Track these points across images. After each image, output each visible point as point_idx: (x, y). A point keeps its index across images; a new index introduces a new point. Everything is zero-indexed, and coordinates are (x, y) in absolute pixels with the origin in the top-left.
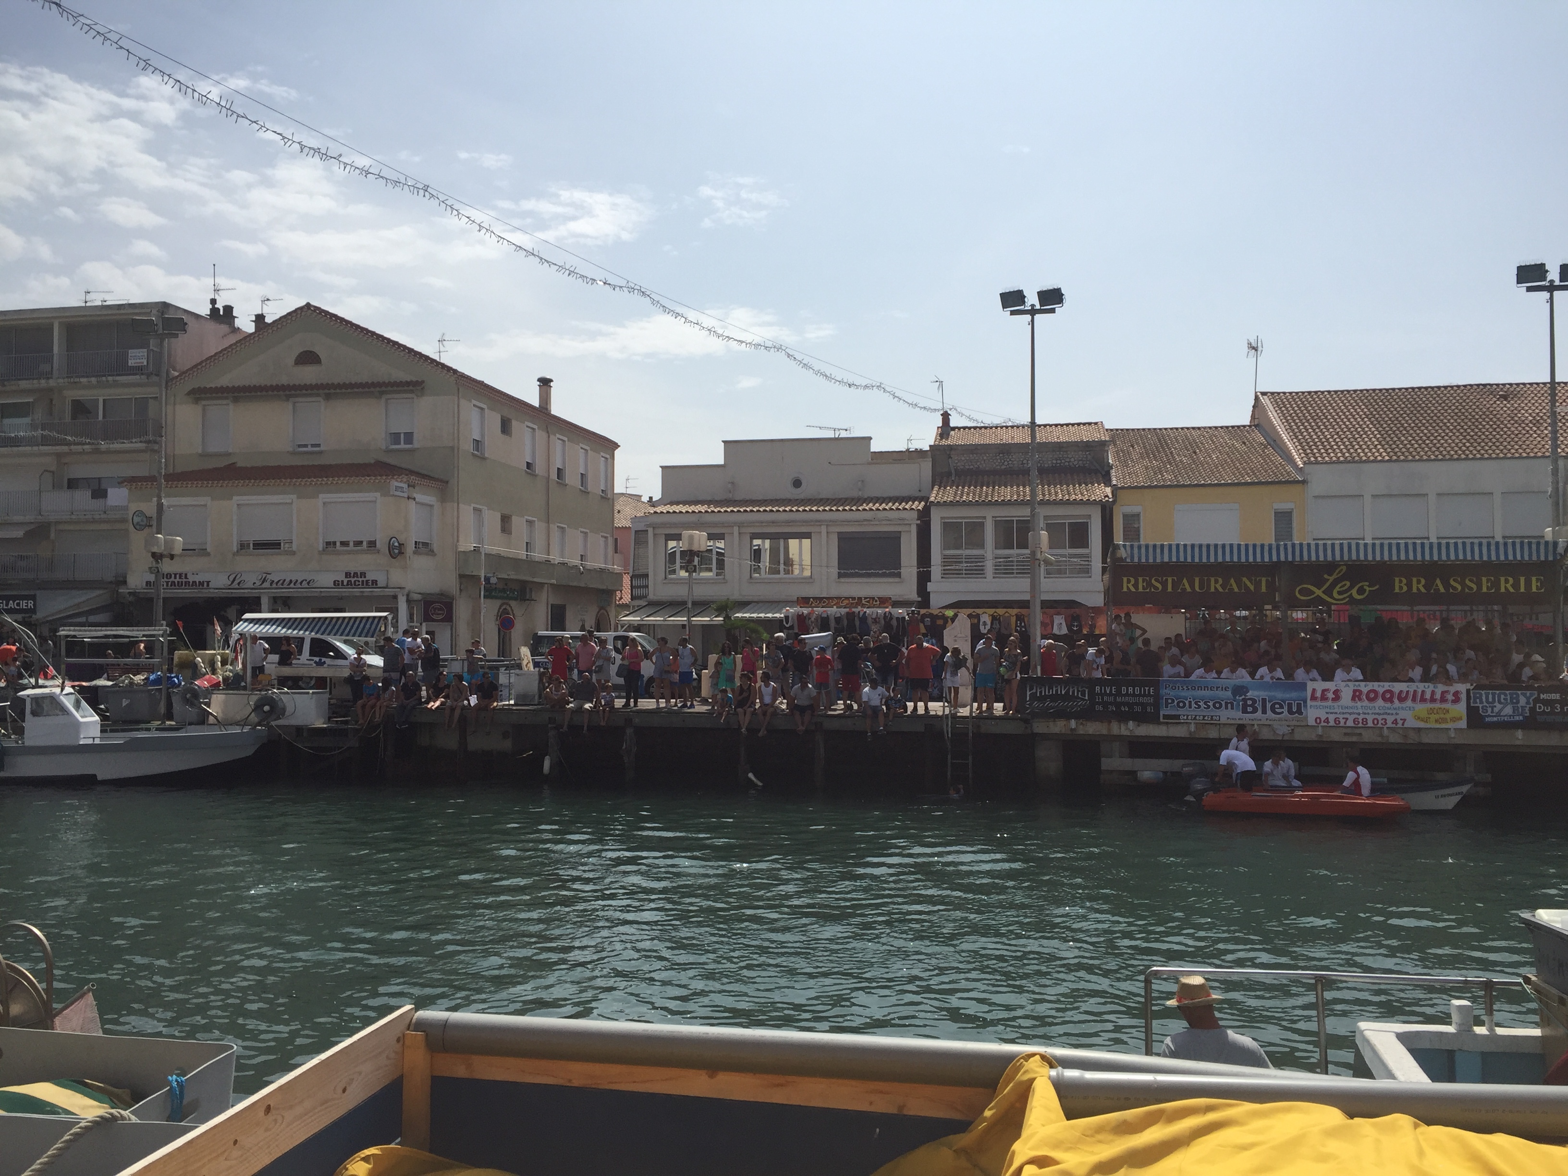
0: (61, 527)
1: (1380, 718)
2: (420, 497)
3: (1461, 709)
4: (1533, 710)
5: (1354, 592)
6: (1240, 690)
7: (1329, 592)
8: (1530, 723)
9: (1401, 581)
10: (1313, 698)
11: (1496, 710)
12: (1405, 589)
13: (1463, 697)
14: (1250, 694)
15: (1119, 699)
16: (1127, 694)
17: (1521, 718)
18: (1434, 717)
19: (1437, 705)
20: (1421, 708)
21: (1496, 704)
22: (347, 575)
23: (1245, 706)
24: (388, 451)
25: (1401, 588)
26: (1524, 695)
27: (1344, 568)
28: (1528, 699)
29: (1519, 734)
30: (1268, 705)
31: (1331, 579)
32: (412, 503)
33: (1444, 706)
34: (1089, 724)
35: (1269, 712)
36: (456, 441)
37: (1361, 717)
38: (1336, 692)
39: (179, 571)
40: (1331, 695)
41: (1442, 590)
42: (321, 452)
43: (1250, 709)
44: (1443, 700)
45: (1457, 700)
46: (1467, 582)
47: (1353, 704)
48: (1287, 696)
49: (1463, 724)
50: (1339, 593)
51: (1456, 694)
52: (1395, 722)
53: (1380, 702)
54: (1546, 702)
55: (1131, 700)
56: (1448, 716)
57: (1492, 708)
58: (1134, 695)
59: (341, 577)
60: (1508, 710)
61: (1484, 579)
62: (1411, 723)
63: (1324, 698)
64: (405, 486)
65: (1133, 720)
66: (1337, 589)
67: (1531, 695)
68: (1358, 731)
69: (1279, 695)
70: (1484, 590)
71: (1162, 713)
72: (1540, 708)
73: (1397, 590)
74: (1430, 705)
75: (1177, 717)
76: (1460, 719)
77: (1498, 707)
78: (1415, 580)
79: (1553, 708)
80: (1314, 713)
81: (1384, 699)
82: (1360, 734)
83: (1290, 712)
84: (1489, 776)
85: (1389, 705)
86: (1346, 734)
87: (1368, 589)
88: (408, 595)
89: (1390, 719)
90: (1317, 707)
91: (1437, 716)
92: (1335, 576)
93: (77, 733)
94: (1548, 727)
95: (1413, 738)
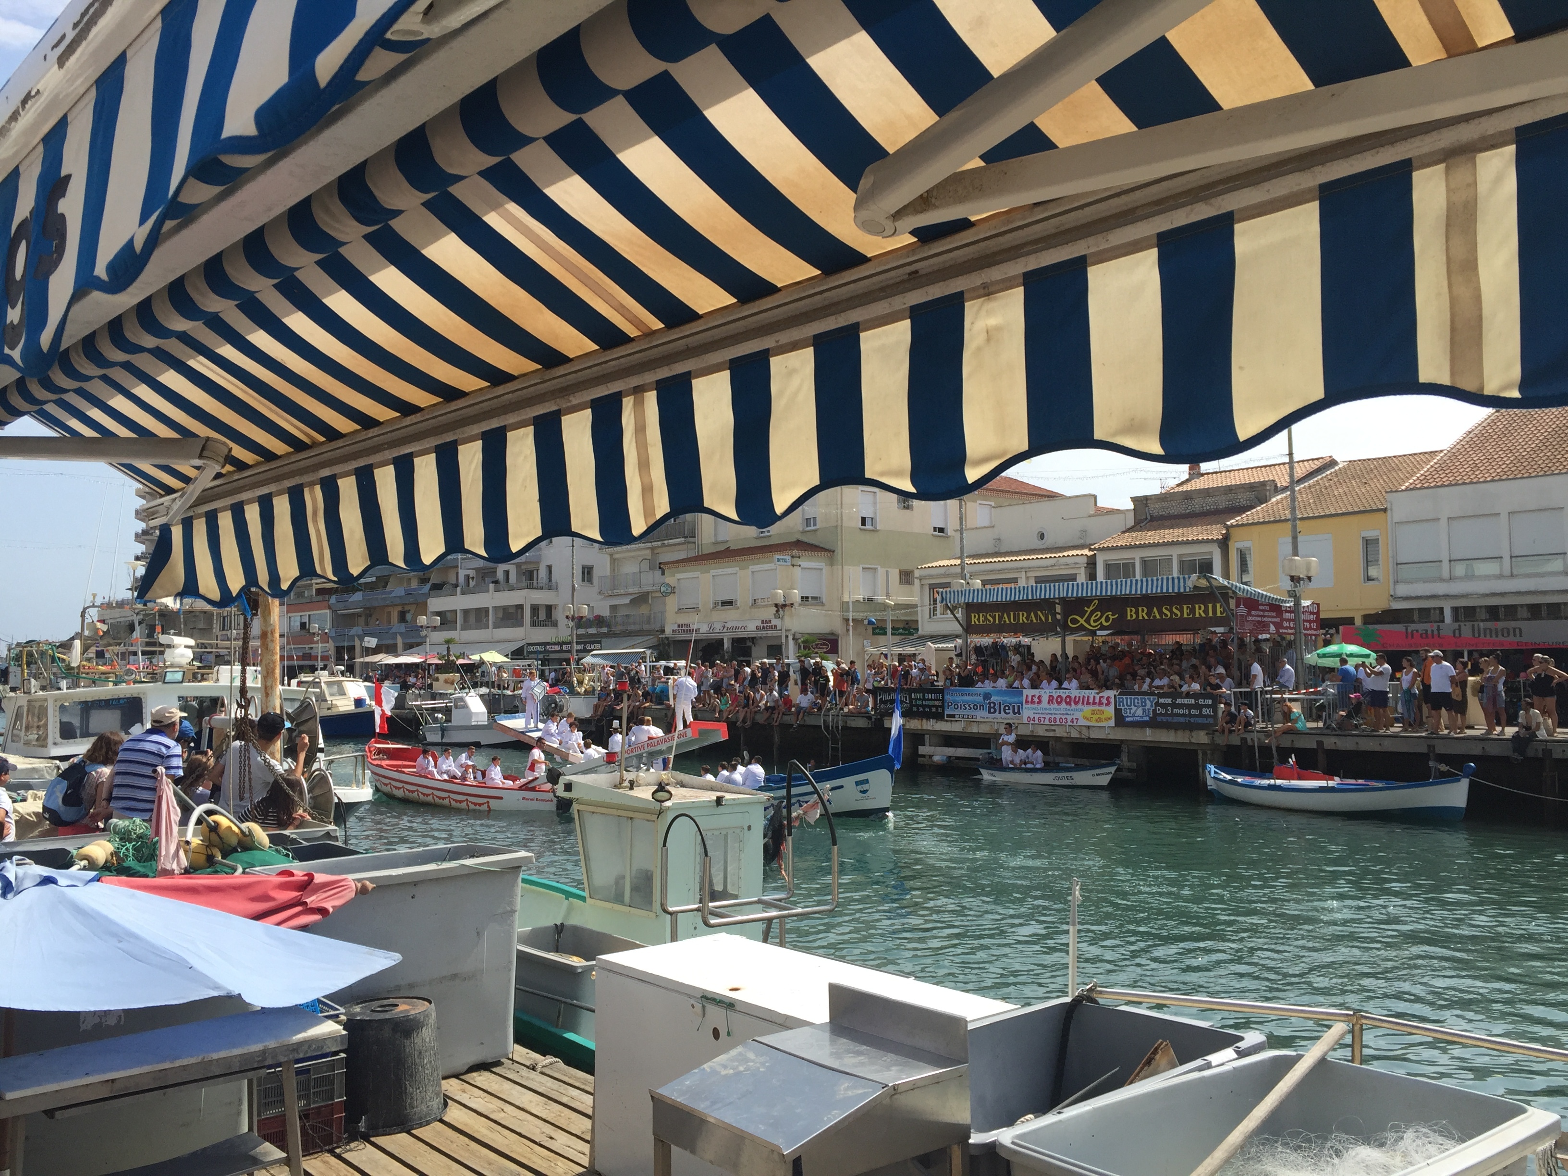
0: (654, 595)
1: (1063, 717)
2: (804, 564)
3: (1110, 711)
4: (1154, 711)
5: (1103, 620)
6: (987, 696)
7: (1088, 621)
8: (1154, 723)
9: (1131, 611)
10: (1027, 702)
11: (1132, 711)
12: (1134, 616)
13: (1112, 700)
14: (993, 699)
15: (924, 703)
16: (928, 700)
17: (1148, 718)
18: (1095, 717)
19: (1097, 708)
20: (1088, 709)
21: (1132, 707)
22: (763, 622)
23: (990, 708)
24: (804, 532)
25: (1131, 616)
26: (1149, 699)
27: (1096, 602)
28: (1152, 703)
29: (1148, 731)
30: (1002, 707)
31: (1089, 610)
32: (797, 570)
33: (1100, 708)
34: (912, 721)
35: (1002, 712)
36: (839, 522)
37: (1053, 717)
38: (1039, 697)
39: (686, 622)
40: (1036, 700)
41: (1158, 617)
42: (770, 536)
43: (992, 710)
44: (1101, 704)
45: (1108, 704)
46: (1174, 610)
47: (1048, 707)
48: (1012, 700)
49: (1112, 723)
50: (1095, 621)
51: (1108, 698)
52: (1072, 721)
53: (1064, 705)
54: (1164, 706)
55: (931, 703)
56: (1103, 717)
57: (1130, 709)
58: (931, 700)
59: (759, 624)
60: (1140, 712)
61: (1185, 607)
62: (1083, 722)
63: (1033, 702)
64: (788, 558)
65: (933, 718)
66: (1093, 618)
67: (1154, 699)
68: (1053, 728)
69: (1008, 699)
70: (1185, 616)
71: (946, 713)
72: (1160, 710)
73: (1129, 618)
74: (1092, 708)
75: (954, 716)
76: (1110, 719)
77: (1134, 708)
78: (1140, 609)
79: (1167, 710)
80: (1028, 712)
81: (1067, 703)
82: (1054, 730)
83: (1014, 713)
84: (1135, 764)
85: (1068, 707)
86: (1046, 730)
87: (1111, 617)
88: (794, 635)
89: (1069, 718)
90: (1029, 709)
91: (1097, 716)
92: (1091, 608)
93: (471, 718)
94: (1167, 726)
95: (1085, 734)
